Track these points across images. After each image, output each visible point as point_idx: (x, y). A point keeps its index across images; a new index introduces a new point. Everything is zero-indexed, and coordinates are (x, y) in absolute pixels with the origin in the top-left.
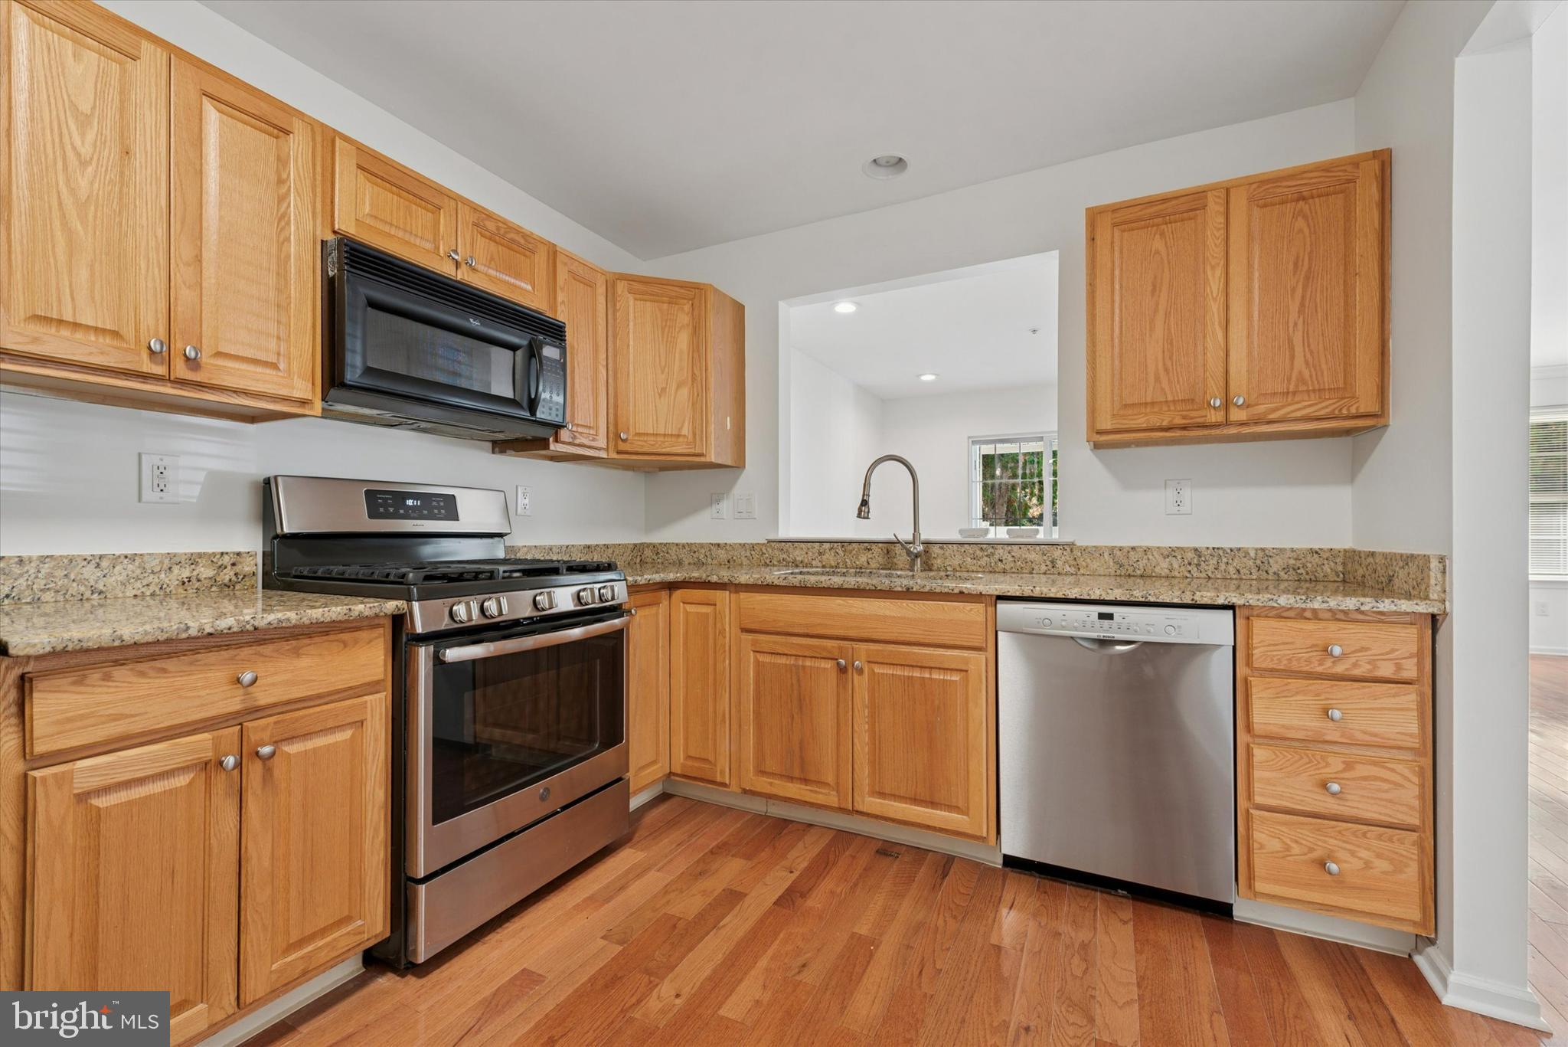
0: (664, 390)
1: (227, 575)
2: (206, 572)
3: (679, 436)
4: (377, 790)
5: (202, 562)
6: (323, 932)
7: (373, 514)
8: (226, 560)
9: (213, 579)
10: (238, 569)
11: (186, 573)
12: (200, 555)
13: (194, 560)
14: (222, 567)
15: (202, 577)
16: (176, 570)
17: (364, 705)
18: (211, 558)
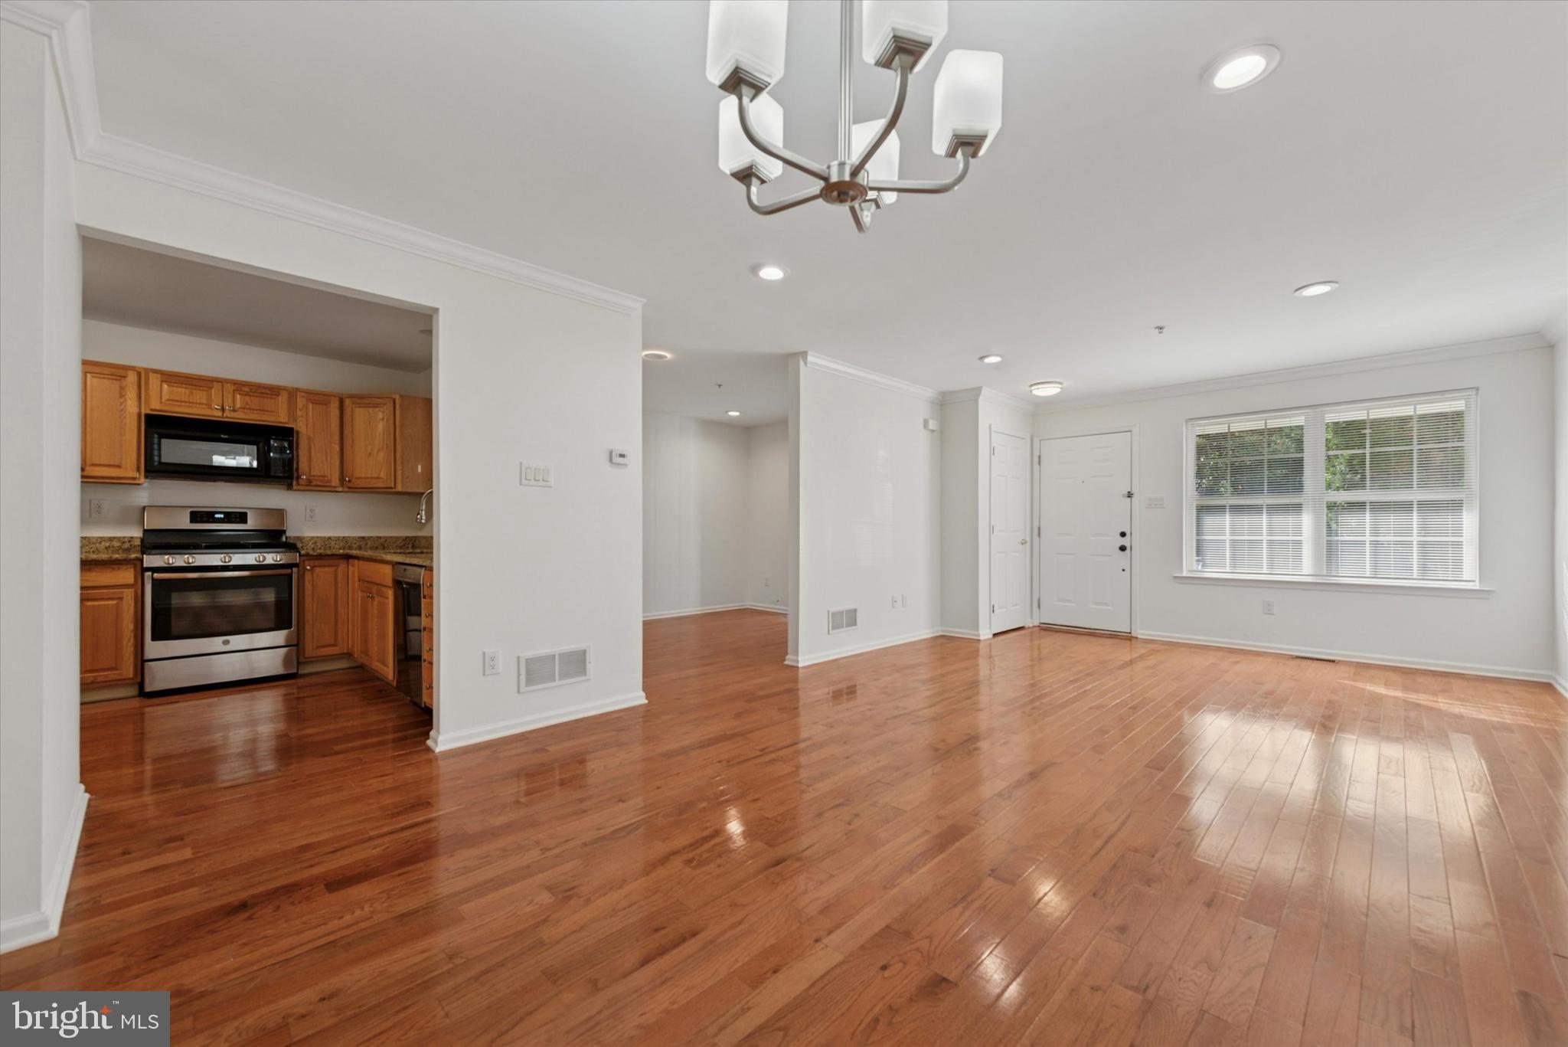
0: (370, 454)
1: (127, 545)
2: (116, 544)
3: (378, 478)
4: (130, 625)
5: (115, 540)
6: (104, 670)
7: (192, 521)
8: (126, 540)
9: (120, 547)
10: (131, 543)
11: (107, 544)
12: (114, 538)
13: (111, 539)
14: (124, 542)
15: (115, 546)
16: (103, 543)
17: (122, 592)
18: (118, 539)
